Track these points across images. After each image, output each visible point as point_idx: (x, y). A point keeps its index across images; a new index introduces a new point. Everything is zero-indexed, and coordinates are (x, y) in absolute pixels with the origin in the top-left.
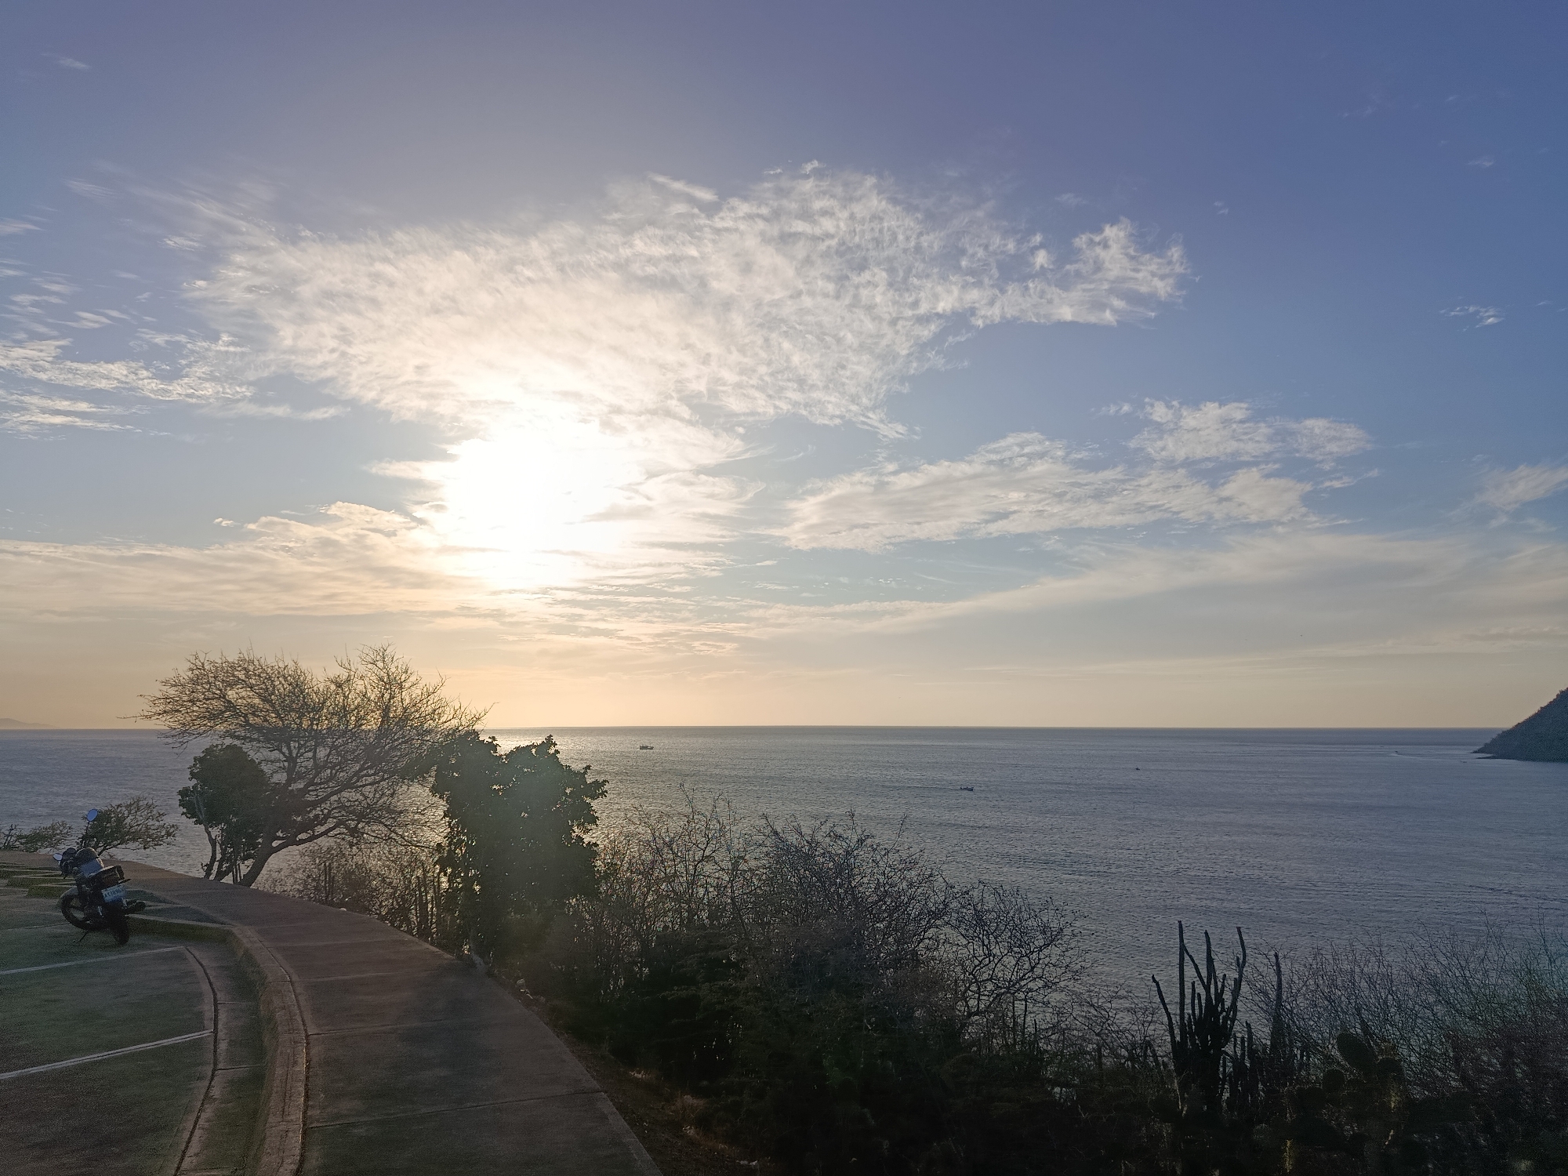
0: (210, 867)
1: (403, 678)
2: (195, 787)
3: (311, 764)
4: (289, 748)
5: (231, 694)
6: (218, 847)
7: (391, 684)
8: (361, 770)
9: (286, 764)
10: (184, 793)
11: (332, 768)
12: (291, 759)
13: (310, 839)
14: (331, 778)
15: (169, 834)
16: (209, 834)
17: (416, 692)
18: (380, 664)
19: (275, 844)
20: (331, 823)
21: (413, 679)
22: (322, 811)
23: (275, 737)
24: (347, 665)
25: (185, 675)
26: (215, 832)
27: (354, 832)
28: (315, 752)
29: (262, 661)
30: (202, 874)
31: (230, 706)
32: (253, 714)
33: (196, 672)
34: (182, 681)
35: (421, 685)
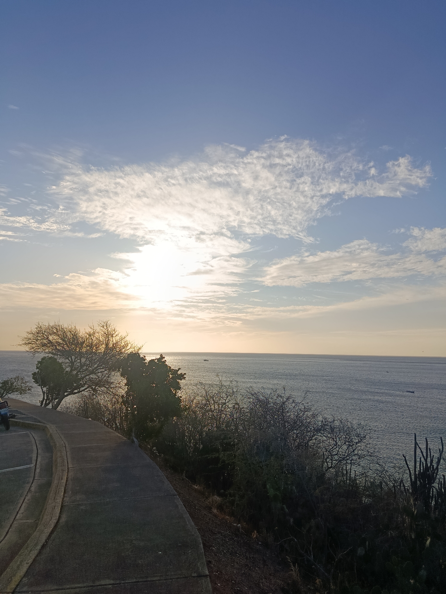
0: (42, 402)
1: (113, 333)
2: (38, 372)
3: (79, 364)
4: (71, 359)
5: (50, 338)
6: (45, 395)
7: (108, 335)
8: (97, 367)
9: (70, 364)
10: (34, 374)
11: (86, 366)
12: (72, 362)
13: (79, 392)
14: (87, 369)
15: (29, 389)
16: (42, 390)
17: (118, 338)
18: (105, 327)
19: (66, 394)
20: (86, 386)
21: (117, 333)
22: (83, 382)
23: (66, 354)
24: (93, 328)
25: (34, 330)
26: (45, 389)
27: (94, 390)
28: (81, 360)
29: (62, 326)
30: (39, 404)
31: (50, 342)
32: (59, 345)
33: (38, 329)
34: (33, 332)
35: (119, 336)
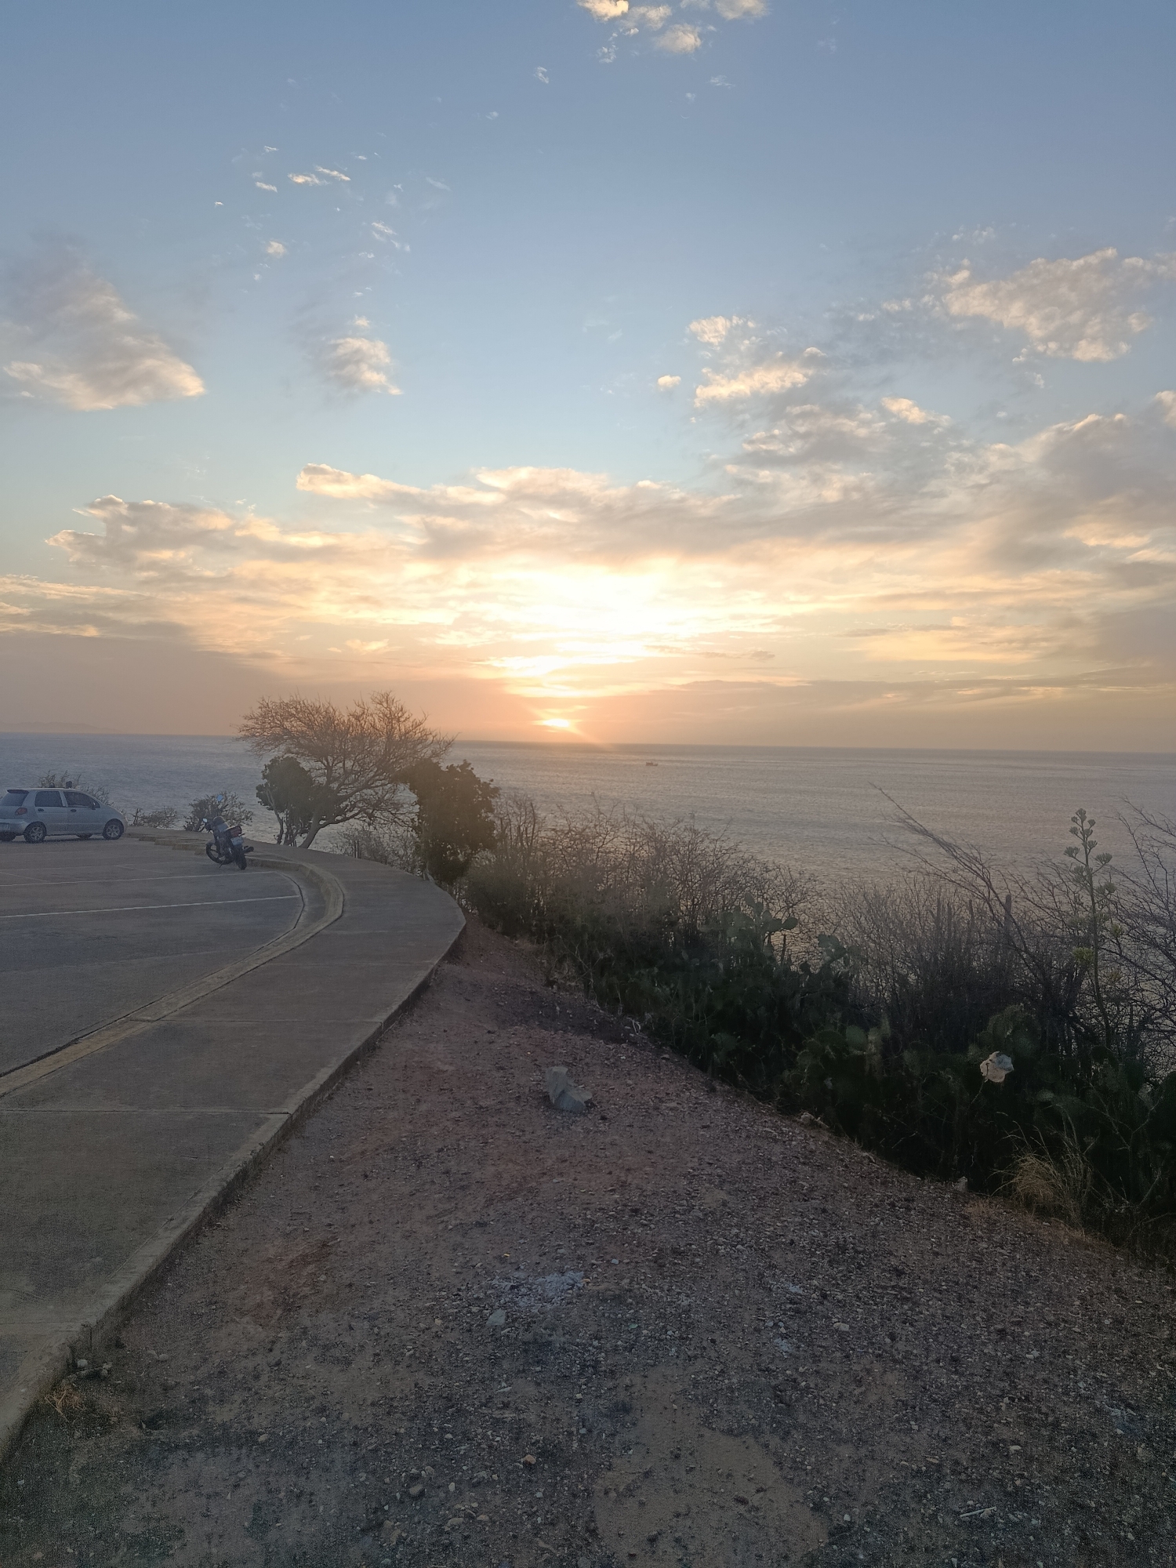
0: (280, 837)
1: (400, 715)
2: (266, 784)
3: (341, 771)
4: (327, 761)
5: (287, 724)
6: (284, 825)
7: (392, 718)
8: (374, 776)
9: (326, 771)
10: (260, 788)
11: (355, 774)
12: (328, 767)
13: (343, 821)
14: (356, 780)
15: (247, 818)
16: (278, 816)
17: (409, 724)
18: (385, 705)
19: (322, 822)
20: (356, 811)
21: (406, 715)
22: (350, 802)
23: (319, 754)
24: (362, 706)
25: (257, 712)
26: (282, 815)
27: (371, 816)
28: (344, 764)
29: (305, 701)
30: (276, 842)
31: (287, 732)
32: (304, 738)
33: (264, 709)
34: (256, 716)
35: (411, 719)
